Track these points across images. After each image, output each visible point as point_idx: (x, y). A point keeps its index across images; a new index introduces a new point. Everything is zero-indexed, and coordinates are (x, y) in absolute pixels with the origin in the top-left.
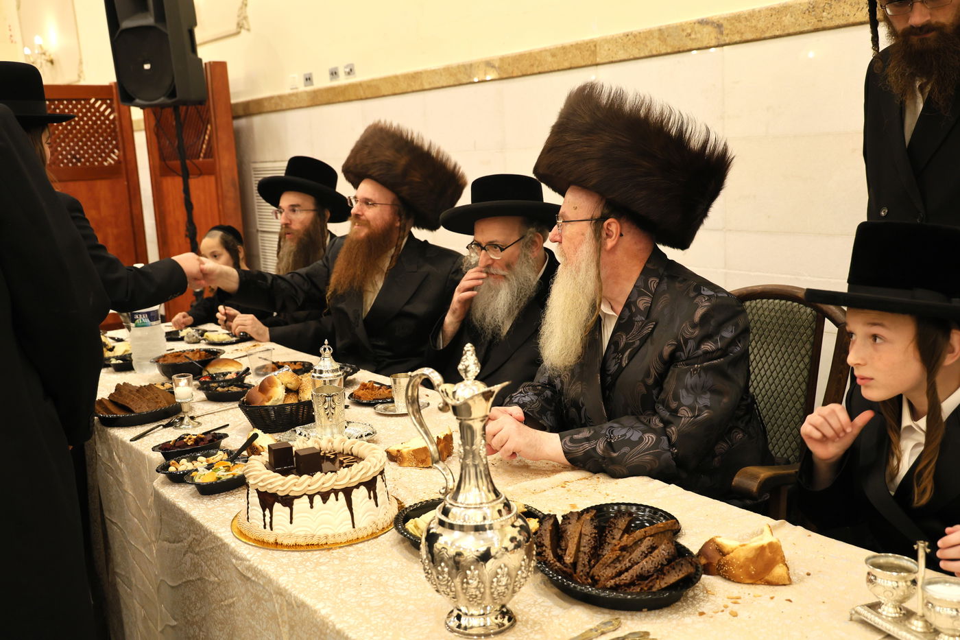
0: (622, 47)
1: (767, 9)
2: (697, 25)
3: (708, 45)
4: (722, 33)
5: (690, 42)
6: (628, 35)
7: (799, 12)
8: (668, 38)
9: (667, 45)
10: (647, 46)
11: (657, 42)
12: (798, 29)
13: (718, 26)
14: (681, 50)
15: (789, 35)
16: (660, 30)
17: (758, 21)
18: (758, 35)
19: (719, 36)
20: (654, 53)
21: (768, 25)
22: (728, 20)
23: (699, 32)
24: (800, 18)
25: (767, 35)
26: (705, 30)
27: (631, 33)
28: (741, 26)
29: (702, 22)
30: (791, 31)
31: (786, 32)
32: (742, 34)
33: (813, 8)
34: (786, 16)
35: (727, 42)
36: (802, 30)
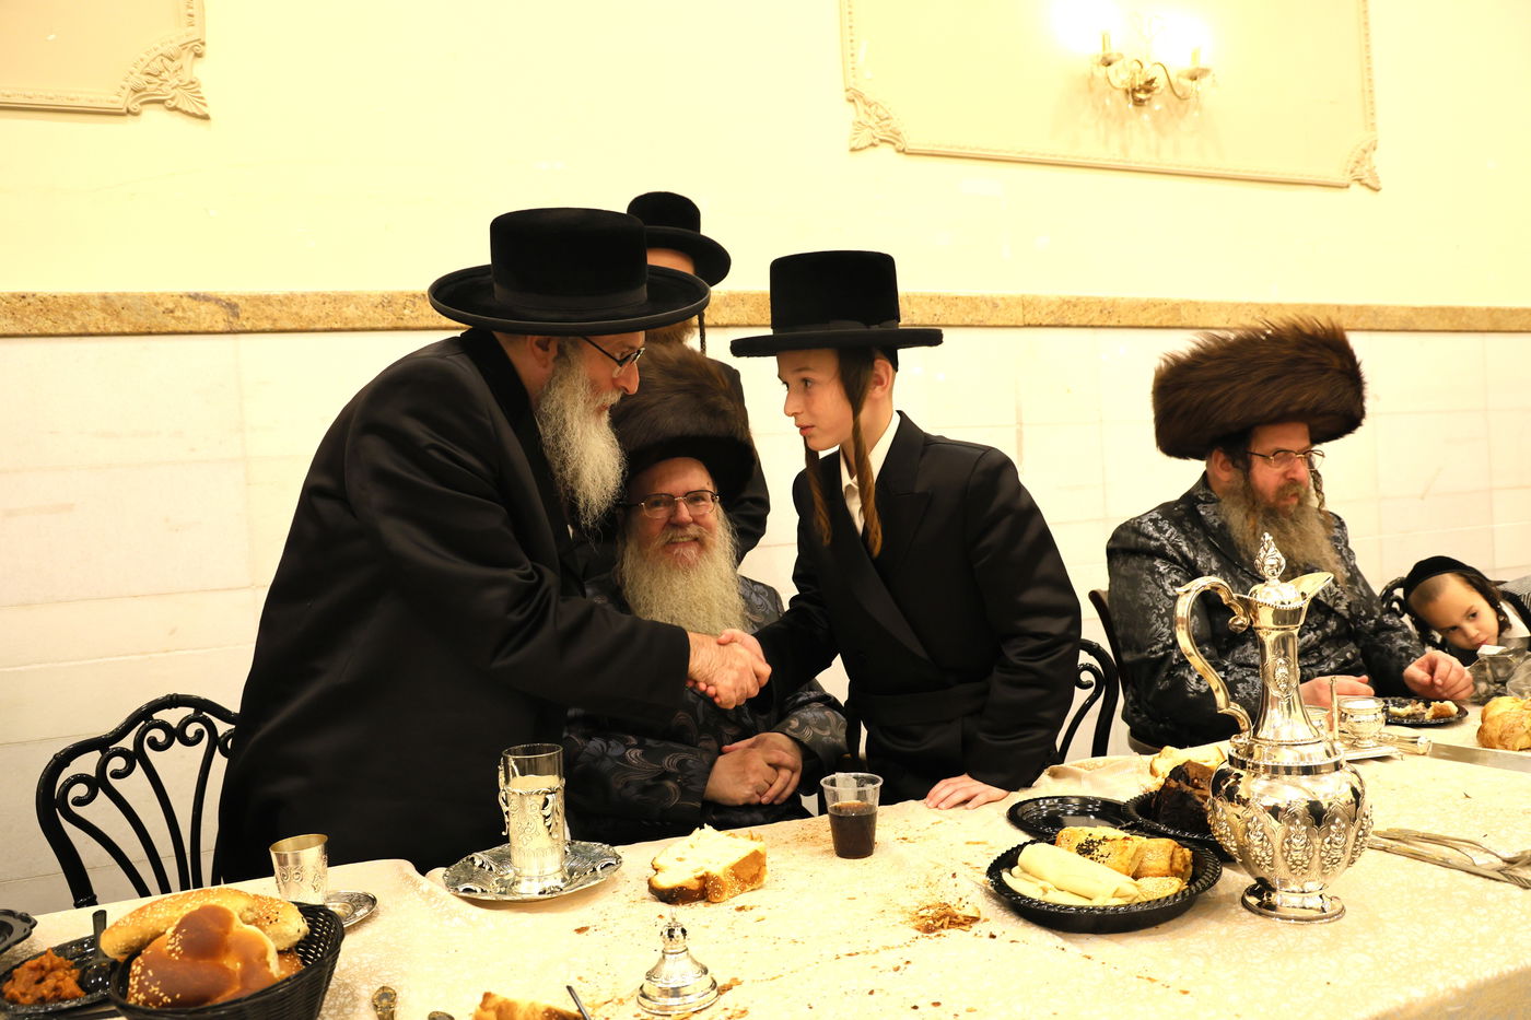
0: (10, 315)
1: (316, 294)
2: (185, 300)
3: (211, 329)
4: (237, 315)
5: (173, 321)
6: (24, 297)
7: (368, 305)
8: (123, 312)
9: (122, 321)
10: (74, 318)
11: (100, 315)
12: (368, 324)
13: (231, 307)
14: (154, 330)
15: (354, 330)
16: (104, 297)
17: (303, 307)
18: (304, 325)
19: (231, 319)
20: (92, 329)
21: (321, 314)
22: (247, 300)
23: (191, 310)
24: (371, 312)
25: (318, 326)
26: (202, 307)
27: (34, 295)
28: (274, 311)
29: (195, 297)
30: (358, 325)
31: (350, 326)
32: (275, 320)
33: (389, 302)
34: (348, 306)
35: (248, 328)
36: (373, 326)
